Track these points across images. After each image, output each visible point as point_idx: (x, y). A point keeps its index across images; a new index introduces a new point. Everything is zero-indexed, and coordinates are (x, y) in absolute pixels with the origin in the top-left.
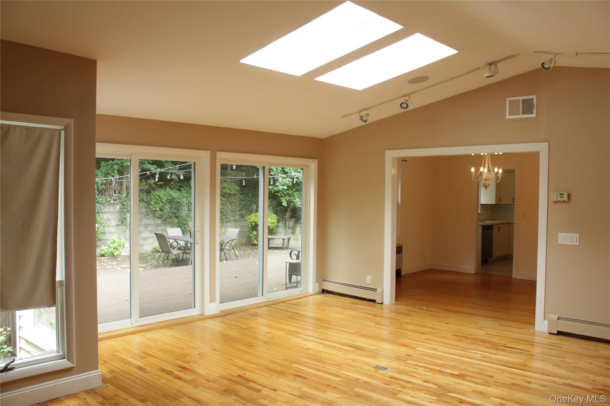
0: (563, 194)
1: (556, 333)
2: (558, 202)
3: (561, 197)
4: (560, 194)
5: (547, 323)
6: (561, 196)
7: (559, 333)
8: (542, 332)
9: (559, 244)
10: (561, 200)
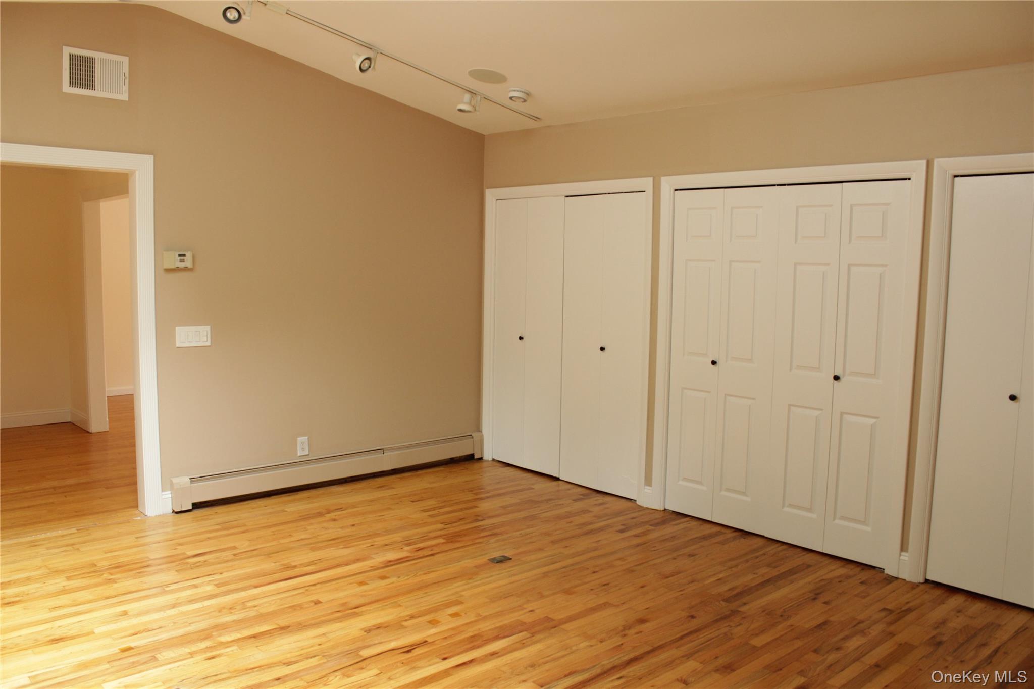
0: (184, 255)
1: (190, 508)
2: (178, 269)
3: (180, 260)
4: (180, 255)
5: (170, 496)
6: (182, 258)
7: (197, 506)
8: (160, 515)
9: (178, 347)
10: (182, 265)
